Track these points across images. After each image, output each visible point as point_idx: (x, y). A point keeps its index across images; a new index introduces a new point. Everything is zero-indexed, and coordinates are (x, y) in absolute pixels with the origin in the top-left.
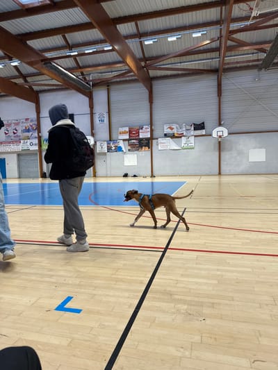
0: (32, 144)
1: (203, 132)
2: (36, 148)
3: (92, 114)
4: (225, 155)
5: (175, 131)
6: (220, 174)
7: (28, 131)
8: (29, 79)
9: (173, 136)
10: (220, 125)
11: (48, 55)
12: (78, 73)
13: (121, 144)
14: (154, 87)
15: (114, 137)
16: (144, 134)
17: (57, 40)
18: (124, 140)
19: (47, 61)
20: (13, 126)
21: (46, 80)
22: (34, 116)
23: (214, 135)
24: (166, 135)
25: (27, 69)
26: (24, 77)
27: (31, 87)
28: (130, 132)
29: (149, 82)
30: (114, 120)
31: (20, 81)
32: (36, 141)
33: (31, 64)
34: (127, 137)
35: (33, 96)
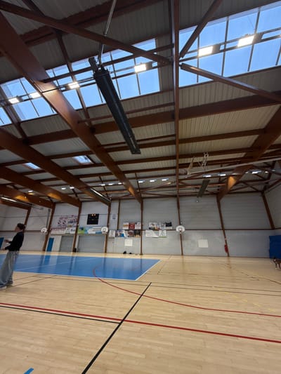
0: (72, 230)
1: (171, 228)
2: (74, 232)
3: (109, 214)
4: (185, 243)
5: (155, 226)
6: (182, 254)
7: (71, 222)
8: (78, 195)
9: (154, 229)
10: (180, 224)
11: (90, 185)
12: (104, 194)
13: (124, 232)
14: (144, 203)
15: (120, 228)
16: (138, 227)
17: (97, 178)
18: (126, 230)
19: (88, 188)
20: (64, 219)
21: (86, 196)
22: (77, 214)
23: (177, 230)
24: (150, 229)
25: (77, 191)
26: (76, 194)
27: (79, 200)
28: (129, 226)
29: (141, 200)
30: (121, 218)
31: (74, 196)
32: (75, 228)
33: (80, 189)
34: (128, 228)
35: (79, 204)
